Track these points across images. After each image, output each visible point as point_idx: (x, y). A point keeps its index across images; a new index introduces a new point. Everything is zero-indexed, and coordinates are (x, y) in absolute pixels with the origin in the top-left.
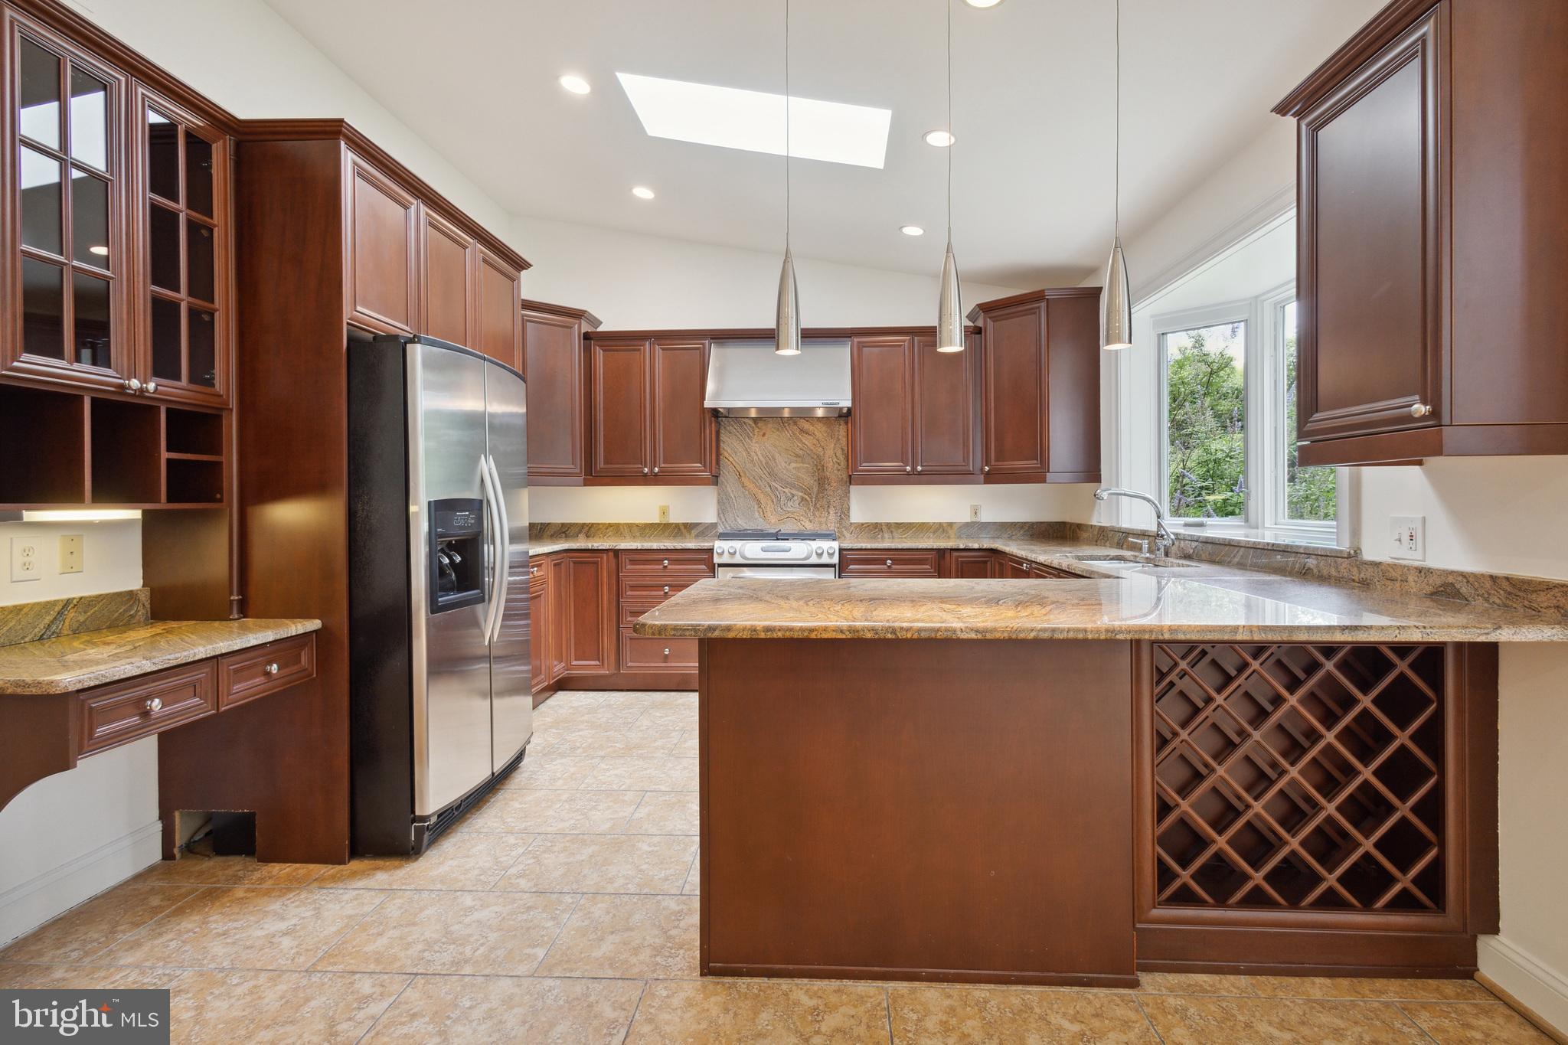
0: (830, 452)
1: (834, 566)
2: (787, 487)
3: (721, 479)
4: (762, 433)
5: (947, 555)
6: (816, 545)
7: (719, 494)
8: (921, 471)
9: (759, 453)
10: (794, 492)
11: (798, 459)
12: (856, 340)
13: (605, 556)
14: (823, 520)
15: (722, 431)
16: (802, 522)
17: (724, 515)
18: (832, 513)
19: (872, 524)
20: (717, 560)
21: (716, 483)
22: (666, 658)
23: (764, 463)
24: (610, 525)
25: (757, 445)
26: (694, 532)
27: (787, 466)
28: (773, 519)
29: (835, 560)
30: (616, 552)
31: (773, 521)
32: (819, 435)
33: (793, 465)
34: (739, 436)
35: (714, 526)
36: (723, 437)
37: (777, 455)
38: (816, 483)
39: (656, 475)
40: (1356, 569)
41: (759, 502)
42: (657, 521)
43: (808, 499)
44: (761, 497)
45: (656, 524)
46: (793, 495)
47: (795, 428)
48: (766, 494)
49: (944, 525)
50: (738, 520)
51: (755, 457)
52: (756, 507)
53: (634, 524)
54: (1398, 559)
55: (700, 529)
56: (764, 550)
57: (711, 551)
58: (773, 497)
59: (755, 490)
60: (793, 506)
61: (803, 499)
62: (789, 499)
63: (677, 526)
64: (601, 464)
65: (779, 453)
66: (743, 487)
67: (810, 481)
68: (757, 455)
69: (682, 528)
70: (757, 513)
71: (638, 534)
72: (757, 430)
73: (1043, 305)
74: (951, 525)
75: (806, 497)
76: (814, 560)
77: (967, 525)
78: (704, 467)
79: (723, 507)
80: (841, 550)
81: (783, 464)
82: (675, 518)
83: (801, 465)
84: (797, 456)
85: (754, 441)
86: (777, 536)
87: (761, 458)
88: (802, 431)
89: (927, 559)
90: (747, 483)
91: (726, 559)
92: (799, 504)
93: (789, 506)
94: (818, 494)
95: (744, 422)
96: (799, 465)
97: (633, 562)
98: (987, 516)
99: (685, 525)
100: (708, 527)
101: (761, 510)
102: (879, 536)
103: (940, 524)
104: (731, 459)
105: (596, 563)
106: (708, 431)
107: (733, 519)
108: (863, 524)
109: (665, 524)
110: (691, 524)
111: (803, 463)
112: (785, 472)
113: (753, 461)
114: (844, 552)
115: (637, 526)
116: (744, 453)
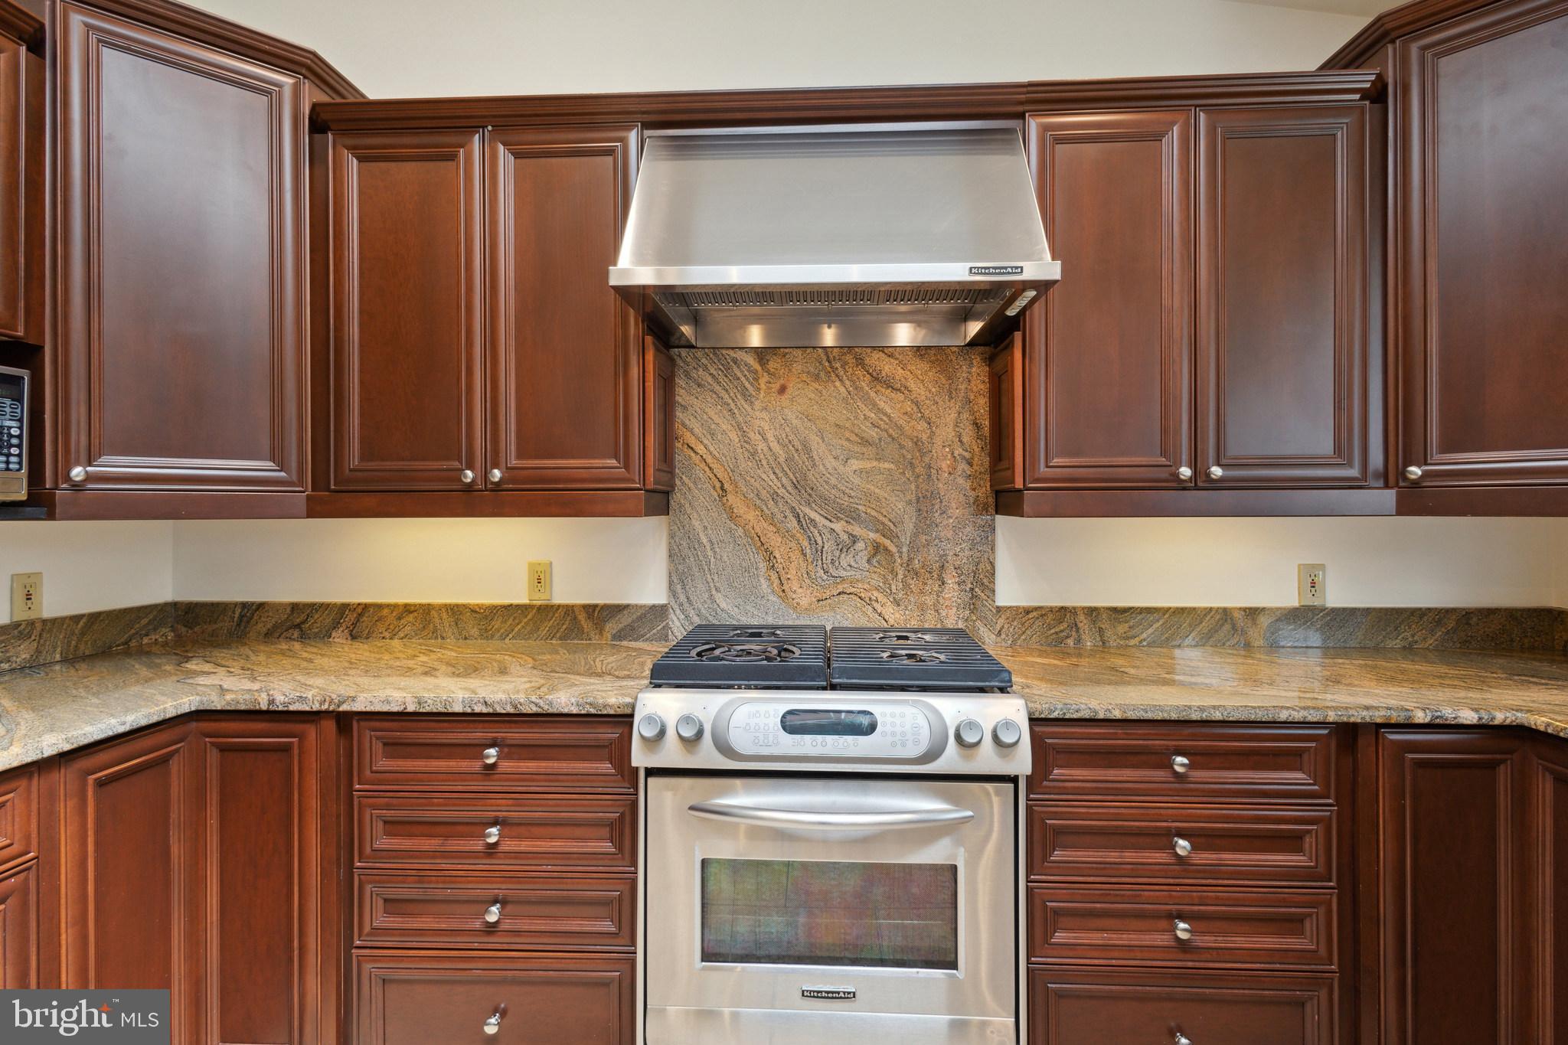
0: (946, 432)
1: (1014, 780)
2: (838, 519)
3: (677, 498)
4: (776, 386)
5: (1364, 742)
6: (953, 708)
7: (672, 536)
8: (1221, 480)
9: (770, 436)
10: (857, 530)
11: (870, 451)
12: (1035, 122)
13: (311, 731)
14: (929, 600)
15: (680, 381)
16: (877, 606)
17: (684, 588)
18: (951, 581)
19: (1051, 609)
20: (640, 758)
21: (664, 510)
23: (782, 460)
24: (408, 609)
25: (764, 415)
26: (612, 627)
27: (837, 466)
28: (804, 597)
29: (1022, 763)
30: (345, 721)
31: (804, 602)
32: (918, 390)
33: (855, 464)
34: (723, 393)
35: (658, 612)
36: (682, 395)
37: (814, 440)
38: (911, 511)
39: (497, 487)
41: (770, 557)
42: (525, 601)
43: (893, 549)
44: (774, 541)
45: (518, 606)
46: (854, 539)
47: (859, 372)
48: (787, 535)
49: (1236, 615)
50: (719, 597)
51: (761, 446)
52: (763, 566)
53: (464, 606)
55: (625, 620)
56: (790, 725)
57: (625, 719)
58: (805, 543)
59: (762, 526)
60: (855, 564)
61: (877, 548)
62: (844, 548)
63: (569, 610)
64: (353, 459)
65: (821, 434)
66: (731, 518)
67: (899, 507)
68: (765, 440)
69: (582, 617)
70: (764, 584)
71: (475, 632)
72: (763, 381)
74: (1252, 613)
75: (887, 543)
76: (950, 761)
77: (1295, 616)
78: (627, 467)
79: (682, 566)
80: (1033, 721)
81: (831, 463)
82: (564, 593)
83: (875, 463)
84: (865, 442)
85: (758, 405)
86: (826, 676)
87: (775, 446)
88: (876, 379)
89: (1299, 753)
90: (740, 508)
91: (671, 755)
92: (869, 561)
93: (844, 563)
94: (916, 535)
95: (735, 361)
96: (868, 465)
97: (394, 748)
99: (590, 610)
100: (644, 615)
101: (774, 577)
102: (1070, 642)
103: (1225, 611)
104: (701, 449)
105: (286, 749)
106: (635, 372)
107: (707, 595)
108: (1028, 611)
109: (541, 609)
110: (606, 607)
111: (879, 460)
112: (833, 481)
113: (754, 454)
114: (1037, 729)
115: (473, 610)
116: (734, 436)
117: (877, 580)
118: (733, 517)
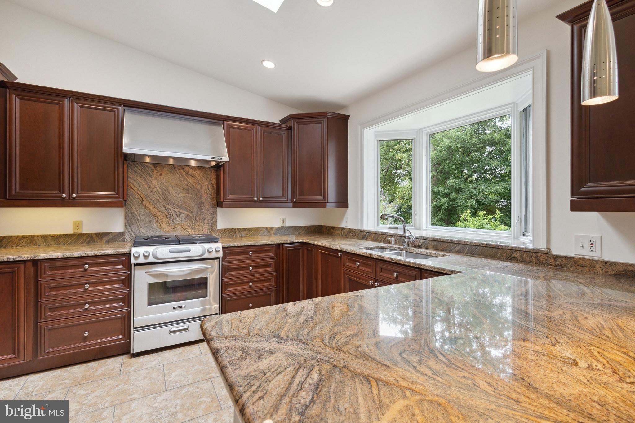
0: (205, 187)
1: (218, 258)
2: (177, 208)
3: (128, 203)
4: (159, 174)
5: (281, 246)
6: (207, 246)
7: (126, 213)
8: (262, 200)
9: (157, 186)
10: (182, 211)
11: (185, 191)
12: (226, 123)
13: (22, 266)
14: (201, 228)
15: (130, 170)
16: (187, 229)
17: (130, 227)
18: (206, 223)
19: (230, 229)
20: (133, 261)
21: (124, 206)
22: (85, 339)
23: (161, 192)
25: (155, 181)
26: (105, 239)
27: (176, 195)
28: (166, 228)
29: (220, 254)
30: (36, 262)
31: (167, 230)
32: (199, 177)
33: (181, 195)
34: (143, 175)
36: (130, 174)
37: (170, 188)
38: (196, 206)
39: (74, 199)
40: (553, 259)
41: (157, 218)
42: (72, 233)
43: (192, 216)
44: (158, 214)
45: (70, 234)
46: (181, 213)
47: (183, 171)
48: (162, 212)
49: (269, 229)
50: (141, 229)
51: (154, 189)
52: (155, 220)
53: (49, 235)
54: (580, 255)
55: (110, 237)
56: (171, 252)
57: (129, 255)
58: (167, 214)
59: (155, 210)
60: (181, 220)
61: (187, 215)
62: (178, 216)
63: (90, 235)
64: (15, 189)
65: (172, 187)
66: (145, 208)
67: (193, 205)
68: (156, 187)
69: (95, 237)
70: (155, 225)
71: (53, 243)
72: (155, 172)
73: (325, 120)
74: (271, 228)
75: (190, 214)
76: (207, 255)
77: (279, 228)
78: (118, 194)
79: (129, 221)
80: (223, 248)
81: (174, 194)
82: (86, 230)
83: (187, 195)
84: (184, 189)
85: (153, 178)
86: (179, 241)
87: (158, 189)
88: (187, 174)
89: (271, 250)
90: (147, 205)
91: (141, 260)
92: (185, 219)
93: (178, 219)
94: (197, 212)
95: (147, 166)
96: (185, 195)
97: (52, 268)
98: (289, 223)
99: (97, 235)
100: (117, 235)
101: (158, 223)
102: (234, 236)
103: (266, 228)
104: (136, 189)
105: (12, 272)
106: (121, 170)
107: (137, 229)
108: (225, 230)
109: (79, 235)
110: (103, 234)
111: (188, 194)
112: (175, 199)
113: (152, 191)
114: (224, 249)
115: (52, 236)
116: (146, 186)
117: (187, 223)
118: (145, 207)
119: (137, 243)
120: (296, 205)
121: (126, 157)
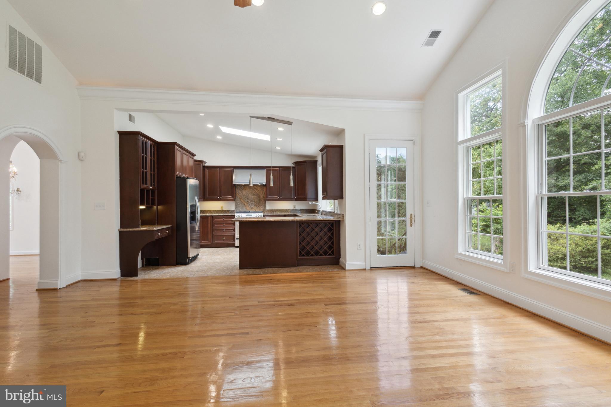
0: (261, 193)
2: (251, 201)
3: (236, 199)
6: (257, 214)
7: (235, 203)
8: (281, 198)
9: (245, 194)
12: (267, 169)
13: (210, 217)
14: (260, 209)
15: (236, 188)
17: (237, 208)
18: (262, 207)
19: (271, 210)
21: (235, 201)
22: (224, 240)
23: (246, 196)
24: (209, 210)
26: (229, 212)
27: (251, 197)
28: (248, 209)
29: (262, 217)
30: (212, 216)
32: (259, 190)
33: (253, 196)
34: (240, 190)
35: (234, 210)
36: (236, 190)
37: (249, 194)
39: (221, 199)
41: (245, 205)
42: (220, 209)
43: (257, 204)
44: (245, 204)
46: (253, 203)
47: (253, 188)
48: (246, 203)
49: (287, 210)
52: (244, 206)
55: (231, 211)
56: (246, 215)
57: (234, 216)
58: (248, 204)
59: (244, 202)
60: (253, 206)
61: (255, 204)
62: (252, 204)
64: (207, 196)
65: (250, 193)
67: (257, 200)
71: (215, 213)
72: (244, 188)
73: (306, 163)
74: (289, 210)
76: (257, 217)
77: (292, 210)
78: (232, 197)
79: (236, 206)
82: (224, 209)
84: (254, 194)
85: (243, 191)
86: (249, 212)
88: (255, 188)
90: (242, 200)
94: (259, 203)
95: (241, 187)
96: (254, 196)
97: (216, 218)
98: (297, 208)
99: (227, 210)
102: (273, 213)
104: (238, 195)
105: (207, 219)
106: (233, 189)
107: (239, 209)
108: (269, 210)
109: (222, 210)
110: (229, 210)
113: (243, 195)
114: (264, 216)
115: (216, 210)
116: (241, 194)
117: (255, 207)
118: (241, 201)
119: (237, 212)
120: (296, 200)
121: (235, 185)
